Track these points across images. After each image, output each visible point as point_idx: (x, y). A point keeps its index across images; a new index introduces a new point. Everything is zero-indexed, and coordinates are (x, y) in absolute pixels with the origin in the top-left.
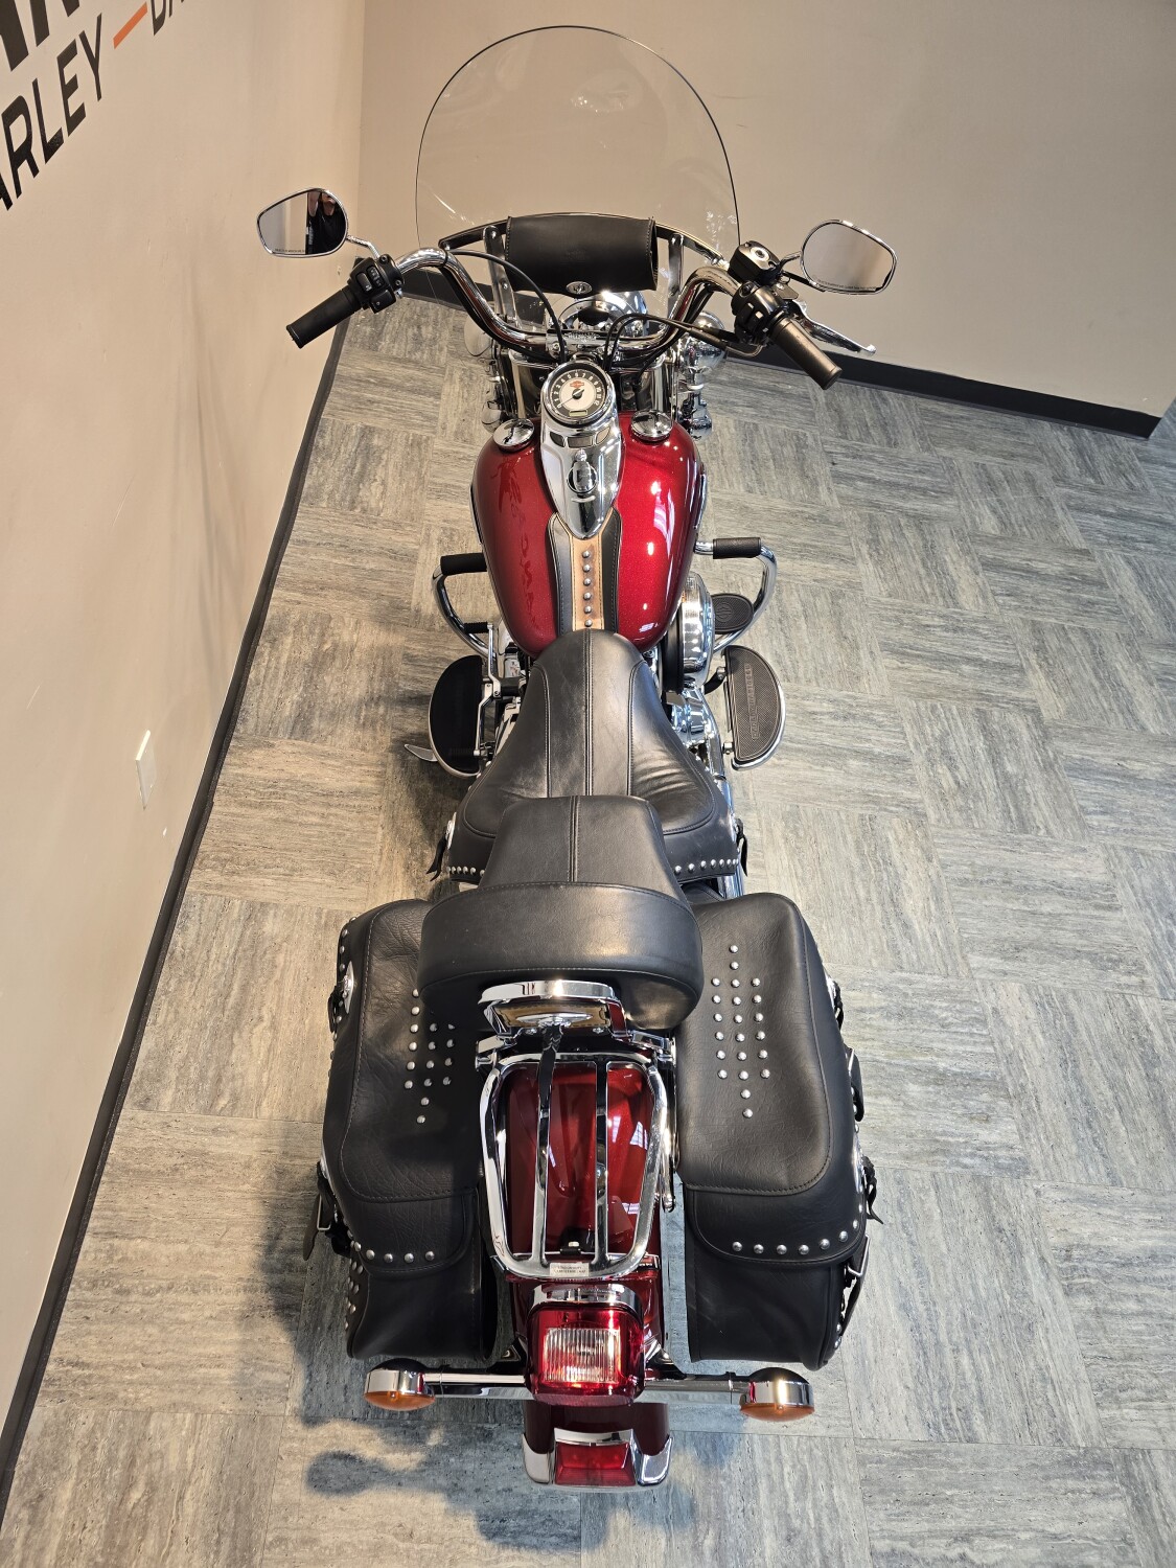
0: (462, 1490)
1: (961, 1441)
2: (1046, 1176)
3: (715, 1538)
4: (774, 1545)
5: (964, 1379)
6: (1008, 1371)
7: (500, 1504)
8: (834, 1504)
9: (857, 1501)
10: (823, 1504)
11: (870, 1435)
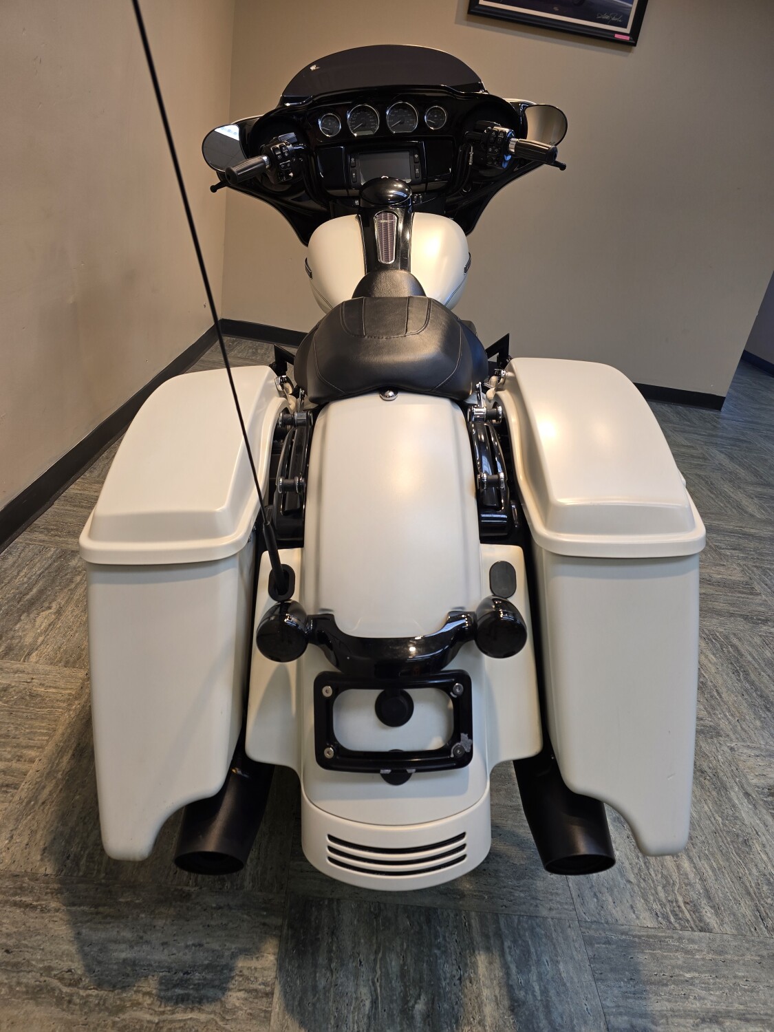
0: (147, 942)
1: (693, 930)
2: (737, 738)
3: (426, 1004)
4: (496, 1014)
5: (688, 879)
6: (731, 875)
7: (187, 957)
8: (561, 979)
9: (587, 977)
10: (549, 977)
11: (595, 919)
